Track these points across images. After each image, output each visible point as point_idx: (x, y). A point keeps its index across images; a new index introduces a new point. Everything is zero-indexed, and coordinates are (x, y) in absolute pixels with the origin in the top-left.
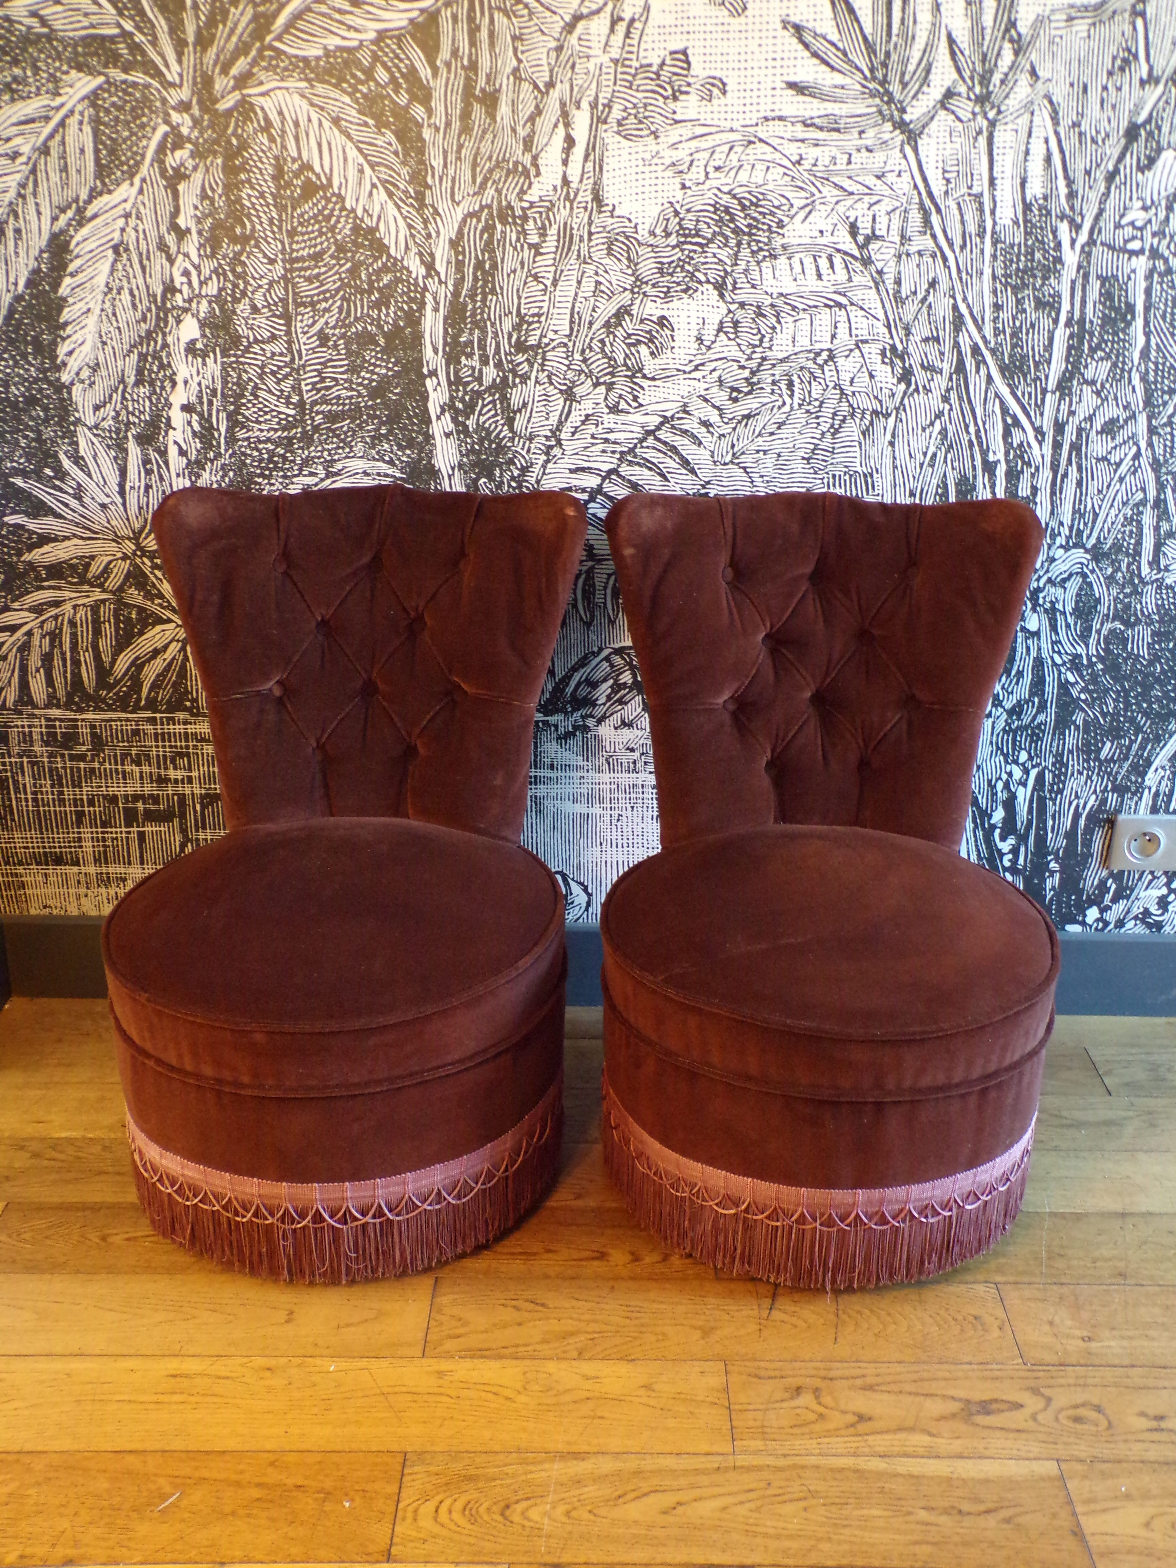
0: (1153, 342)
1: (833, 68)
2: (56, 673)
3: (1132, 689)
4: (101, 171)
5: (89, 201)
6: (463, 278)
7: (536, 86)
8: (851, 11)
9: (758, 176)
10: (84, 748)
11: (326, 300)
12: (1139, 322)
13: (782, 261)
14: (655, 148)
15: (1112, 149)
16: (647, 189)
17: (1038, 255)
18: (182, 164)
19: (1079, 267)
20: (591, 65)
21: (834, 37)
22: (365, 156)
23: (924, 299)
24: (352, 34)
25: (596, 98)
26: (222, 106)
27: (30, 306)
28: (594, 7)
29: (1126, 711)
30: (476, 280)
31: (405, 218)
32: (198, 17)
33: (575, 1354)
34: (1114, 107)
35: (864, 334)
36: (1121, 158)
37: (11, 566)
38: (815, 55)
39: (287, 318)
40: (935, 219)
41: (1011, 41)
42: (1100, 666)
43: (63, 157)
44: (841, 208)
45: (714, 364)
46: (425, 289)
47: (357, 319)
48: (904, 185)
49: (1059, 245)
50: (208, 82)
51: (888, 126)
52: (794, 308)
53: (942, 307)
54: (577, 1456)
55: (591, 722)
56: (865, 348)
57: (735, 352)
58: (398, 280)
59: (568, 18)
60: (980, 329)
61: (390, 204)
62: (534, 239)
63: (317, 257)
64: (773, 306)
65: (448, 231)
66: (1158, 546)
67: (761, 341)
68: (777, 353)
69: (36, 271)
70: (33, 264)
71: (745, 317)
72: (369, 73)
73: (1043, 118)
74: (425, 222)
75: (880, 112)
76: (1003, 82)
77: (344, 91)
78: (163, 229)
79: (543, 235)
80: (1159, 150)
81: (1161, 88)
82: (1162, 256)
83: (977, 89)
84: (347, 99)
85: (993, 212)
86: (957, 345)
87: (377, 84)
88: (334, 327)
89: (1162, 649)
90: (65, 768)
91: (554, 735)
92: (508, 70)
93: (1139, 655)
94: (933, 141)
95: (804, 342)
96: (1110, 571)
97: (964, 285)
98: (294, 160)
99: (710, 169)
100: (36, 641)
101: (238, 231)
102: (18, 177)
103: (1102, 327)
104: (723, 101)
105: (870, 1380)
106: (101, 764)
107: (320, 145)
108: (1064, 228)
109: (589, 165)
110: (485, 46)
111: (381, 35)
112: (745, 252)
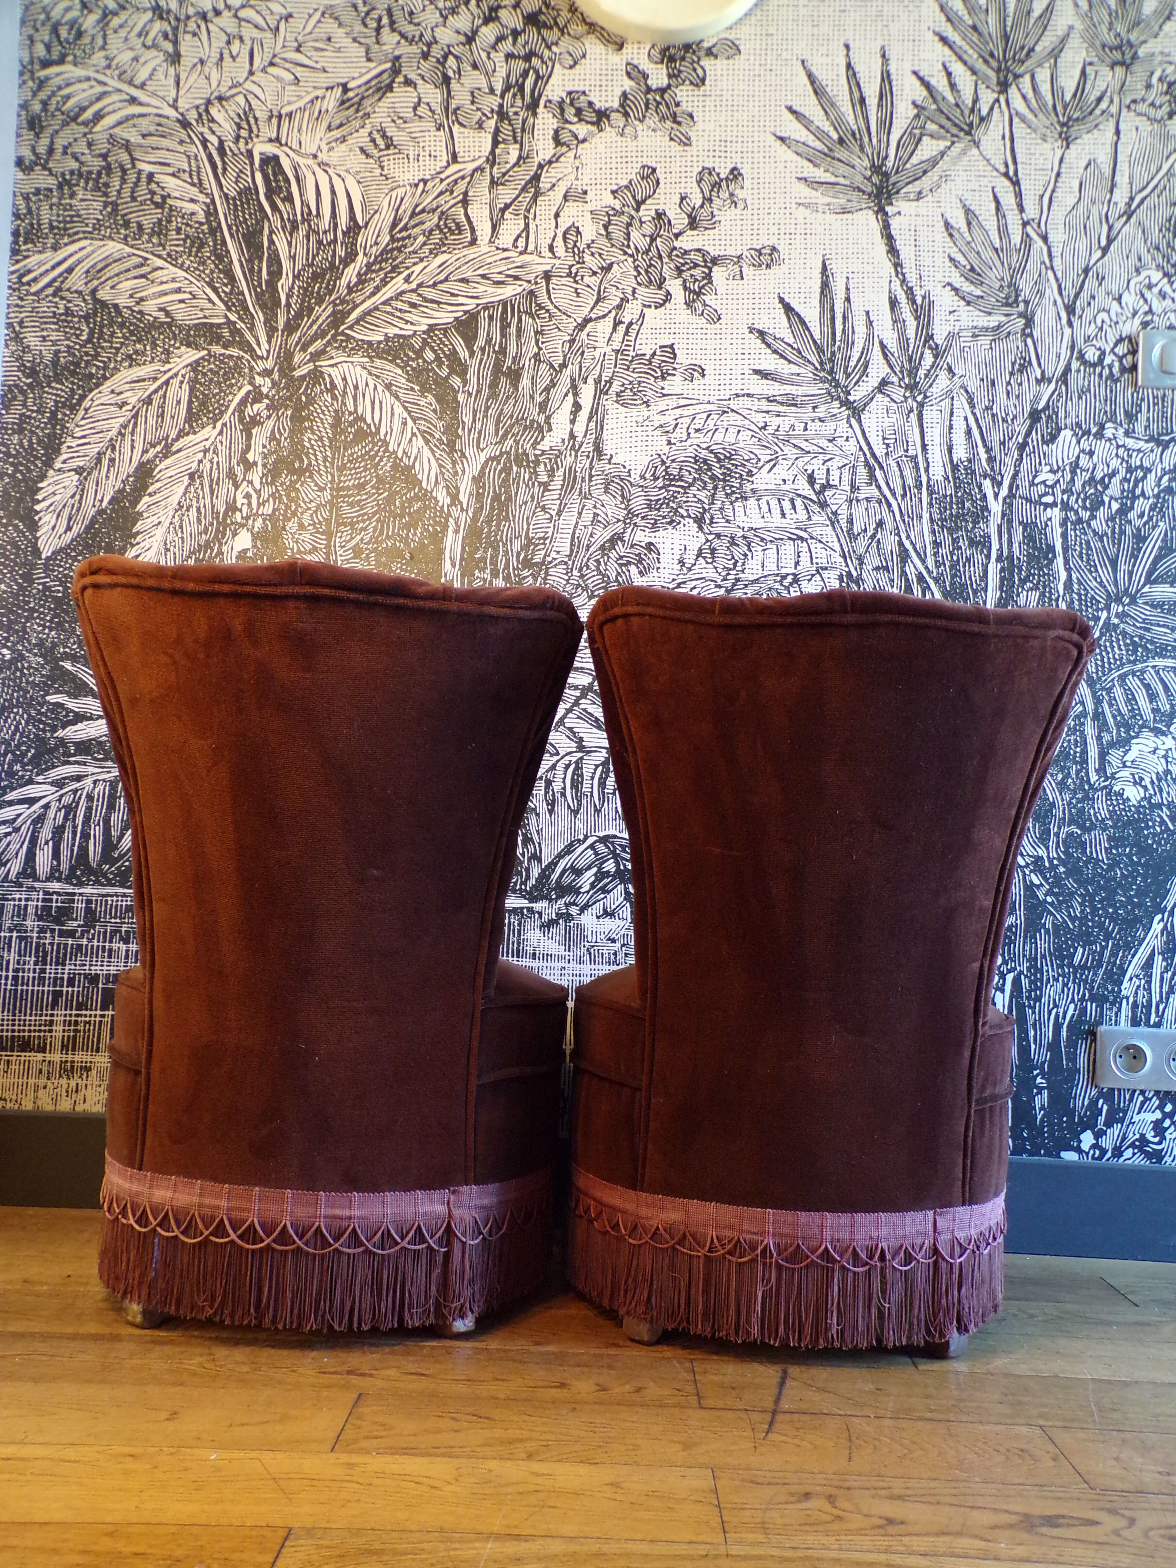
0: (1074, 577)
1: (790, 362)
2: (64, 846)
3: (1096, 893)
4: (191, 417)
5: (177, 439)
6: (482, 507)
7: (552, 366)
8: (803, 322)
9: (731, 437)
10: (75, 924)
11: (364, 521)
12: (1060, 560)
13: (752, 502)
14: (646, 414)
15: (1020, 426)
16: (639, 444)
17: (967, 505)
18: (258, 414)
19: (1003, 515)
20: (597, 354)
21: (791, 340)
22: (409, 413)
23: (873, 536)
24: (408, 326)
25: (600, 376)
26: (297, 373)
27: (111, 518)
28: (601, 314)
29: (1093, 916)
30: (492, 508)
31: (437, 460)
32: (289, 312)
33: (524, 1455)
34: (1018, 397)
35: (823, 562)
36: (1028, 434)
37: (43, 741)
38: (775, 352)
39: (329, 535)
40: (878, 474)
41: (930, 348)
42: (1062, 869)
43: (162, 406)
44: (800, 463)
45: (694, 583)
46: (449, 515)
47: (388, 537)
48: (851, 447)
49: (984, 497)
50: (289, 355)
51: (836, 404)
52: (762, 540)
53: (890, 543)
54: (517, 1537)
55: (574, 910)
56: (825, 573)
57: (712, 574)
58: (426, 508)
59: (579, 321)
60: (923, 561)
61: (426, 448)
62: (544, 478)
63: (361, 487)
64: (744, 537)
65: (472, 468)
66: (1103, 755)
67: (735, 565)
68: (749, 576)
69: (121, 491)
70: (119, 485)
71: (721, 546)
72: (419, 354)
73: (961, 402)
74: (454, 463)
75: (829, 393)
76: (926, 376)
77: (398, 365)
78: (234, 461)
79: (551, 474)
80: (1059, 430)
81: (1053, 386)
82: (1072, 509)
83: (907, 380)
84: (399, 371)
85: (927, 470)
86: (904, 573)
87: (425, 361)
88: (368, 543)
89: (1119, 855)
90: (52, 944)
91: (538, 923)
92: (530, 355)
93: (1097, 859)
94: (874, 416)
95: (771, 567)
96: (1060, 777)
97: (907, 526)
98: (350, 414)
99: (691, 431)
100: (51, 814)
101: (297, 465)
102: (121, 420)
103: (1028, 563)
104: (702, 381)
105: (896, 1492)
106: (90, 940)
107: (373, 403)
108: (987, 484)
109: (592, 425)
110: (513, 338)
111: (432, 328)
112: (720, 494)
